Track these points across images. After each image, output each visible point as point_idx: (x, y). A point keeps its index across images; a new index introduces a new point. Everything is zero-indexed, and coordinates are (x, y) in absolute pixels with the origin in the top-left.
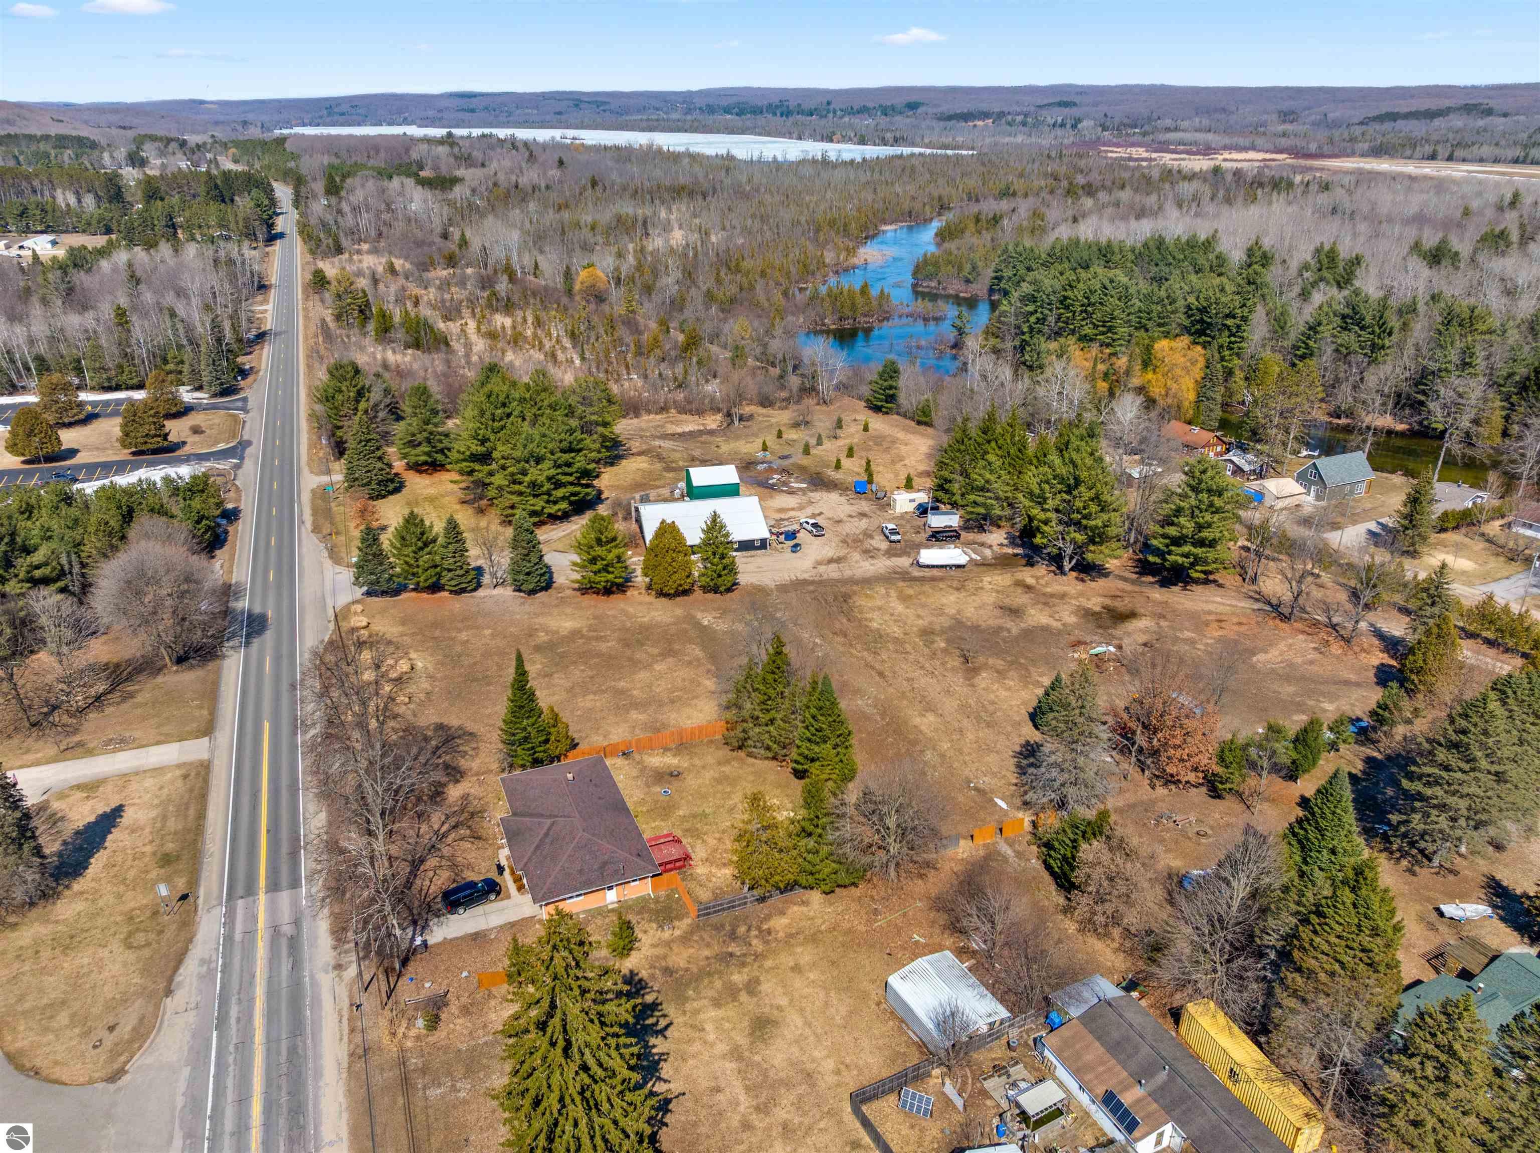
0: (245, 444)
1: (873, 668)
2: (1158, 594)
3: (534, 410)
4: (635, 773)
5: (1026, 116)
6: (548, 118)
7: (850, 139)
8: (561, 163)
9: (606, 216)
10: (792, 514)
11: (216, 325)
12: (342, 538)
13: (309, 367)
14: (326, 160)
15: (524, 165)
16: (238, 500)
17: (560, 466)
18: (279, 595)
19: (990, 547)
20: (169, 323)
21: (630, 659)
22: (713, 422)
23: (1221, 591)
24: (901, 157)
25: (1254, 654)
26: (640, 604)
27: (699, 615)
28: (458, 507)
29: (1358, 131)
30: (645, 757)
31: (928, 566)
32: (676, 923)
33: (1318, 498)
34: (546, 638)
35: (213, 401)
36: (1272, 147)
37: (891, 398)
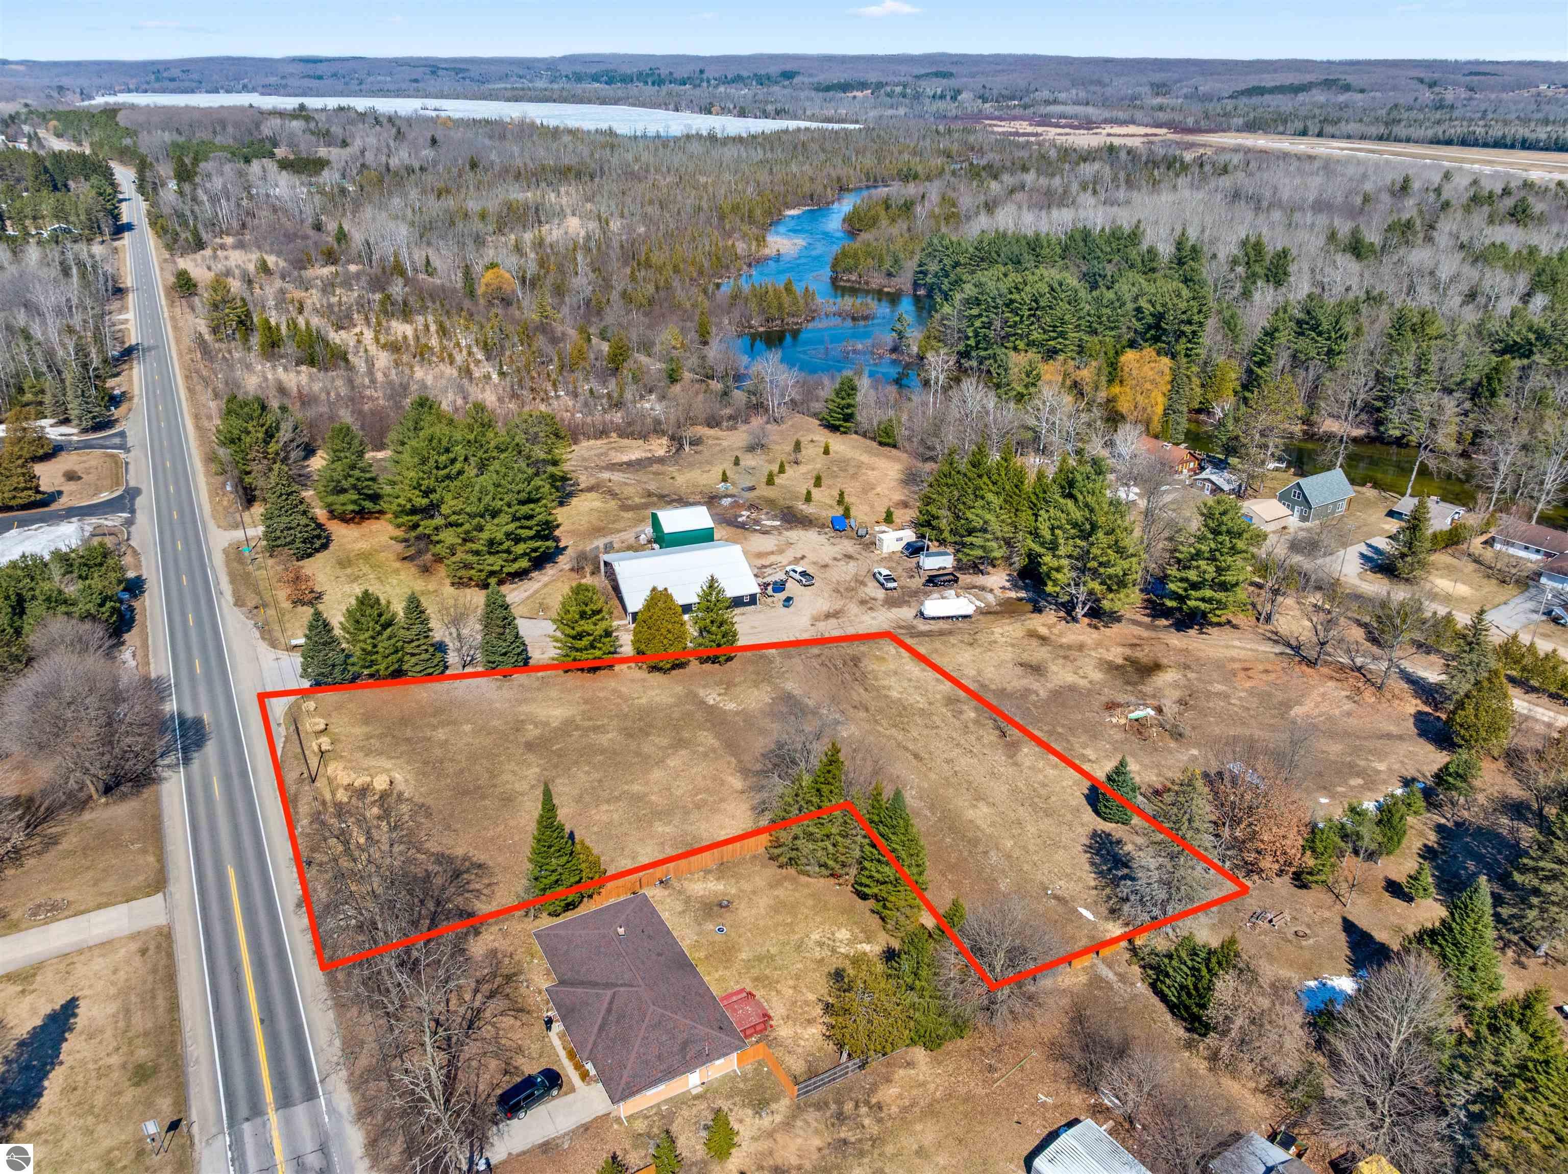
0: (133, 493)
1: (906, 749)
2: (1176, 640)
3: (480, 454)
4: (679, 907)
5: (905, 86)
6: (404, 86)
7: (730, 112)
8: (434, 141)
9: (493, 205)
10: (772, 559)
11: (81, 350)
12: (271, 612)
13: (191, 390)
14: (167, 137)
15: (392, 143)
16: (138, 566)
17: (519, 519)
18: (211, 690)
19: (991, 591)
20: (23, 347)
21: (638, 754)
22: (659, 447)
23: (1237, 634)
24: (786, 131)
25: (1291, 708)
26: (633, 681)
27: (702, 693)
28: (398, 565)
29: (1229, 105)
30: (686, 884)
31: (933, 618)
32: (774, 1106)
33: (1304, 519)
34: (537, 732)
35: (84, 437)
36: (1150, 121)
37: (848, 418)
